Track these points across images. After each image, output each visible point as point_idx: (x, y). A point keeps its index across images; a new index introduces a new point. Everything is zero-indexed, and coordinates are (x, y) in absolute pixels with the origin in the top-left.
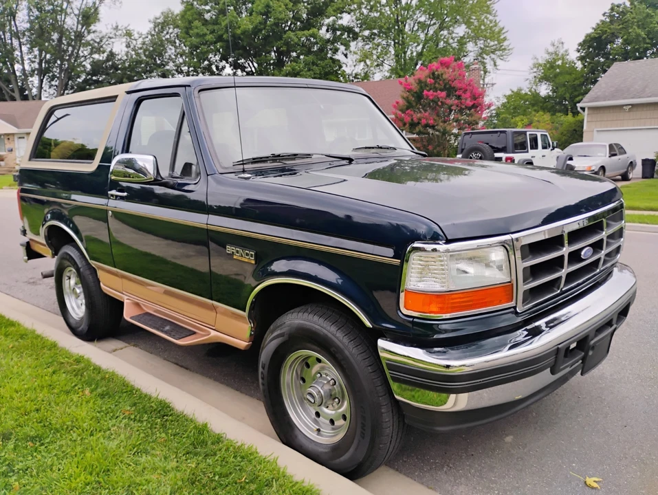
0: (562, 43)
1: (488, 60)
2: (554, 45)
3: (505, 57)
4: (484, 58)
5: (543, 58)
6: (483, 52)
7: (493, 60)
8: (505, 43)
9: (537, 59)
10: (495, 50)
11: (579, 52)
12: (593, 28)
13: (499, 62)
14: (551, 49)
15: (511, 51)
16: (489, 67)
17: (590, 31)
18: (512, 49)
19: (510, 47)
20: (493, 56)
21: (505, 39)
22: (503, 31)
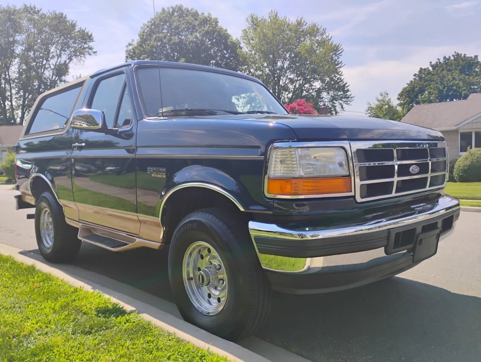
0: (387, 94)
1: (337, 104)
2: (382, 95)
3: (348, 102)
4: (334, 103)
5: (374, 103)
6: (333, 99)
7: (341, 104)
8: (349, 93)
9: (371, 105)
10: (342, 98)
11: (399, 100)
12: (408, 84)
13: (344, 105)
14: (380, 98)
15: (353, 99)
16: (338, 108)
17: (406, 86)
18: (353, 97)
19: (352, 96)
20: (341, 102)
21: (348, 91)
22: (346, 85)
